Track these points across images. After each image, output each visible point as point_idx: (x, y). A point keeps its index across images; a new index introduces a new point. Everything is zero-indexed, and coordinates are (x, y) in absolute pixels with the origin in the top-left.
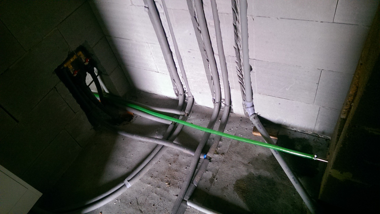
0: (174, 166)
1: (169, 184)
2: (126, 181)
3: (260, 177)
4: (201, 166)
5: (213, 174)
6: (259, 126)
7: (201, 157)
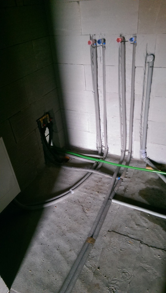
0: (100, 184)
1: (98, 192)
2: (71, 190)
3: (153, 189)
4: (117, 184)
5: (125, 188)
6: (150, 163)
7: (116, 179)
